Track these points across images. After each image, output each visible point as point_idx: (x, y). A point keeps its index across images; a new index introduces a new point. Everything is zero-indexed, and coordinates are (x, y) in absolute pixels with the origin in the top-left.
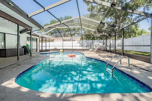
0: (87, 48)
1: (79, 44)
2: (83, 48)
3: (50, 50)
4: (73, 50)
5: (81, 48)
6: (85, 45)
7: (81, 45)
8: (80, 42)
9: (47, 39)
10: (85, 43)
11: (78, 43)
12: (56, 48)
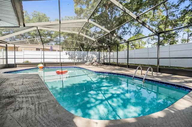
0: (79, 61)
1: (68, 56)
2: (74, 60)
3: (16, 64)
4: (61, 63)
5: (71, 61)
6: (77, 57)
7: (70, 57)
8: (69, 53)
9: (8, 45)
10: (77, 55)
11: (66, 54)
12: (28, 62)
